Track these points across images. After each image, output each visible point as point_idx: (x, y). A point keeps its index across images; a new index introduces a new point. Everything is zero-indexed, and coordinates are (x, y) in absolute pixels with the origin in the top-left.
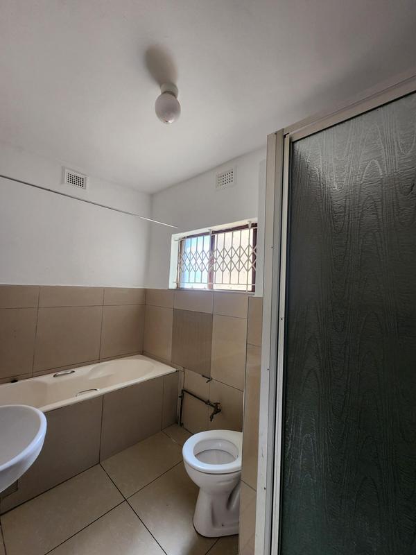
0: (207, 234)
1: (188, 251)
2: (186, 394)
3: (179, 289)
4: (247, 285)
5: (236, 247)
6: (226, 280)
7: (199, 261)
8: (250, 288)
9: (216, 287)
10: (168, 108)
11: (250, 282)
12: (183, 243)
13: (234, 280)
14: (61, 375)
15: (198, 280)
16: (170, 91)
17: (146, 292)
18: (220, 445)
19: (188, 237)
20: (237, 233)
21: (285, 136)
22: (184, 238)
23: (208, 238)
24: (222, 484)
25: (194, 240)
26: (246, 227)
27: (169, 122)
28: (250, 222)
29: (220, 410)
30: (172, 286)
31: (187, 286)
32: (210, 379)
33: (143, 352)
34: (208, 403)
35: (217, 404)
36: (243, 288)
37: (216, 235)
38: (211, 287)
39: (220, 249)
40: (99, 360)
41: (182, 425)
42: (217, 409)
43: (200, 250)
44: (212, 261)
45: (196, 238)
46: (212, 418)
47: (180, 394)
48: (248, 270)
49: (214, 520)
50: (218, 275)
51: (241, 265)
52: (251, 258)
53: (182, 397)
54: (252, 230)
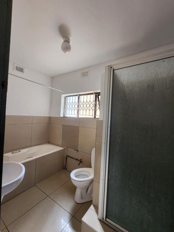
0: (77, 95)
1: (68, 102)
2: (68, 157)
3: (64, 117)
4: (92, 115)
5: (88, 101)
6: (84, 113)
7: (73, 106)
8: (93, 117)
9: (80, 116)
10: (66, 47)
11: (94, 114)
12: (67, 98)
13: (88, 114)
14: (15, 153)
15: (73, 113)
16: (67, 41)
17: (50, 118)
18: (84, 173)
19: (69, 96)
20: (89, 96)
21: (111, 67)
22: (67, 96)
23: (77, 97)
24: (85, 185)
25: (71, 97)
26: (92, 94)
27: (67, 53)
28: (94, 92)
29: (82, 162)
30: (62, 116)
31: (68, 116)
32: (78, 151)
33: (49, 143)
34: (77, 160)
35: (81, 160)
36: (91, 117)
37: (80, 96)
38: (78, 116)
39: (82, 101)
40: (31, 146)
41: (66, 169)
42: (81, 161)
43: (74, 102)
44: (78, 106)
45: (72, 97)
46: (79, 165)
47: (65, 157)
48: (93, 110)
49: (82, 198)
50: (81, 112)
51: (90, 108)
52: (94, 106)
53: (66, 159)
54: (94, 95)
